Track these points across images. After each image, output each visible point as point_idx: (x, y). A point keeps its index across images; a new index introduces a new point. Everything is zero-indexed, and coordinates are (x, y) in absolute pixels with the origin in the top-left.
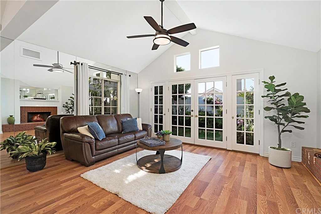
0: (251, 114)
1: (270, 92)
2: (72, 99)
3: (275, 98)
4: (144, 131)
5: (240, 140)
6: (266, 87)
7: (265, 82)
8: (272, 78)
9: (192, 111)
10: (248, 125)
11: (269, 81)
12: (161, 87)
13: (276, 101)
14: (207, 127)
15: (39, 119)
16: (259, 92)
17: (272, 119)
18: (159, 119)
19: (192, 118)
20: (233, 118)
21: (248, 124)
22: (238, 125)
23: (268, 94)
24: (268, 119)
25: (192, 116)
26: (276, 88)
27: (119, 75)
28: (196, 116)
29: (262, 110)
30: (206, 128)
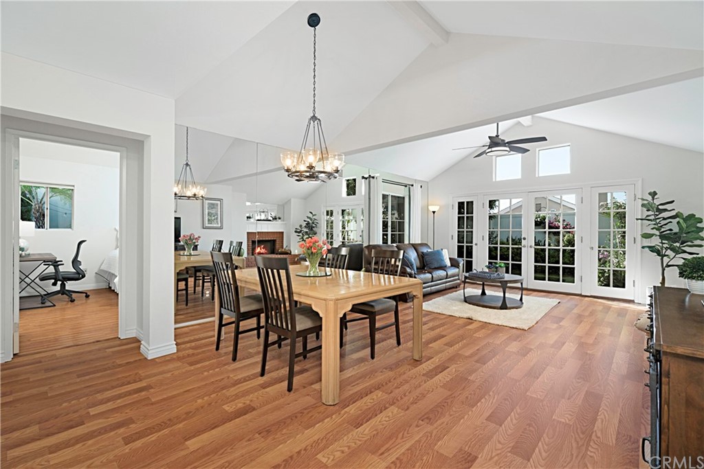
0: (623, 244)
1: (650, 213)
2: (309, 220)
3: (658, 221)
4: (453, 268)
5: (604, 281)
6: (643, 205)
7: (643, 199)
8: (654, 194)
9: (524, 239)
10: (617, 260)
11: (650, 198)
12: (470, 204)
13: (659, 225)
14: (549, 263)
15: (263, 251)
16: (634, 212)
17: (652, 249)
18: (465, 251)
19: (523, 249)
20: (592, 248)
21: (617, 258)
22: (600, 260)
23: (648, 216)
24: (647, 249)
25: (524, 246)
26: (660, 207)
27: (406, 186)
28: (531, 247)
29: (639, 238)
30: (547, 265)
